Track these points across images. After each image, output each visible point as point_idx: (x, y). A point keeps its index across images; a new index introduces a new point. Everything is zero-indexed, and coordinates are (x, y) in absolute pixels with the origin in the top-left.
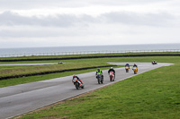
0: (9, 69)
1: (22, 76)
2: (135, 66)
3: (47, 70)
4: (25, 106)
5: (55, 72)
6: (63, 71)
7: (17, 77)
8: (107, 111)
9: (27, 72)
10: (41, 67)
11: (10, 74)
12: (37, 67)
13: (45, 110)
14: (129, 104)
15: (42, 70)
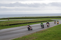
0: (18, 21)
1: (22, 24)
2: (58, 21)
3: (30, 22)
4: (23, 33)
5: (33, 22)
6: (36, 22)
7: (20, 24)
8: (51, 36)
9: (24, 22)
10: (28, 21)
11: (18, 23)
12: (27, 21)
13: (30, 35)
14: (58, 34)
15: (29, 22)
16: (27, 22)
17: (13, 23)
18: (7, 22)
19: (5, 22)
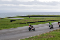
1: (40, 22)
3: (48, 20)
6: (54, 20)
7: (38, 22)
11: (36, 21)
13: (48, 33)
16: (45, 20)
17: (31, 21)
18: (26, 20)
19: (23, 20)
